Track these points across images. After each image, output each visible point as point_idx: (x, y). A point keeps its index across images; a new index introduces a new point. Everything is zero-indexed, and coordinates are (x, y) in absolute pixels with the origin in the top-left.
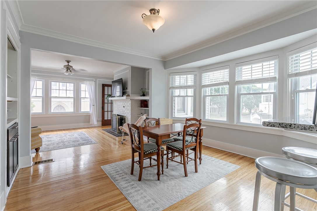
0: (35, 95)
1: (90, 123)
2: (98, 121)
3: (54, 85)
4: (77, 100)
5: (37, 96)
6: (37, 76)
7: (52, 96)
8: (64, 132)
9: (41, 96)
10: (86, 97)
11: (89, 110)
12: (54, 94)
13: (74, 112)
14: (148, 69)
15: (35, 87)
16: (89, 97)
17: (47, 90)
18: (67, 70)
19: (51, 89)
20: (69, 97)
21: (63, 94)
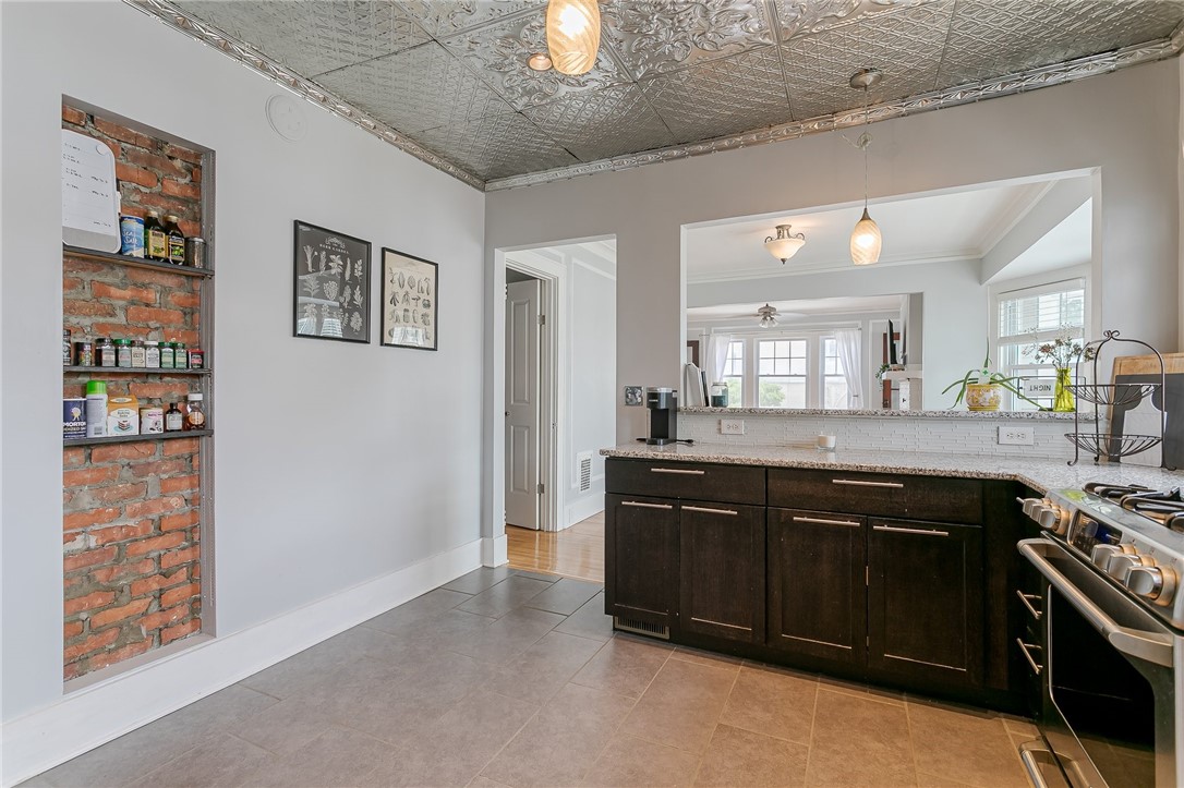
0: (730, 373)
3: (766, 348)
4: (815, 380)
5: (735, 374)
6: (734, 332)
7: (761, 374)
9: (741, 374)
10: (838, 373)
12: (765, 367)
15: (729, 356)
16: (843, 373)
17: (751, 360)
18: (765, 319)
19: (758, 359)
20: (796, 375)
21: (782, 368)
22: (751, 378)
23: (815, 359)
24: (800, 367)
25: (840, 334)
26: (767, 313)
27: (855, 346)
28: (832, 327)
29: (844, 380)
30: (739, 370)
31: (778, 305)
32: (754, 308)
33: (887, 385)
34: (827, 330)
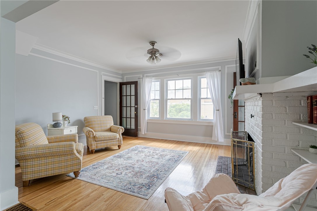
1: (213, 138)
2: (226, 137)
5: (156, 98)
7: (168, 98)
10: (208, 97)
11: (212, 118)
12: (170, 95)
16: (210, 97)
17: (163, 91)
18: (151, 57)
20: (186, 99)
21: (179, 95)
22: (163, 102)
23: (196, 89)
24: (188, 94)
25: (208, 74)
27: (217, 81)
28: (204, 71)
29: (211, 101)
30: (158, 97)
33: (236, 105)
34: (202, 72)
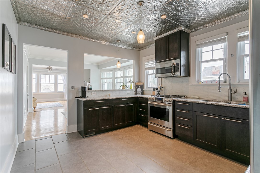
1: (64, 98)
3: (42, 76)
4: (56, 84)
7: (41, 83)
8: (48, 103)
9: (35, 82)
11: (63, 91)
12: (42, 81)
13: (54, 92)
14: (90, 69)
16: (63, 83)
17: (38, 79)
19: (40, 79)
20: (51, 83)
21: (47, 81)
23: (56, 80)
24: (52, 81)
26: (50, 68)
28: (60, 73)
29: (63, 84)
31: (53, 67)
32: (47, 67)
34: (59, 73)
